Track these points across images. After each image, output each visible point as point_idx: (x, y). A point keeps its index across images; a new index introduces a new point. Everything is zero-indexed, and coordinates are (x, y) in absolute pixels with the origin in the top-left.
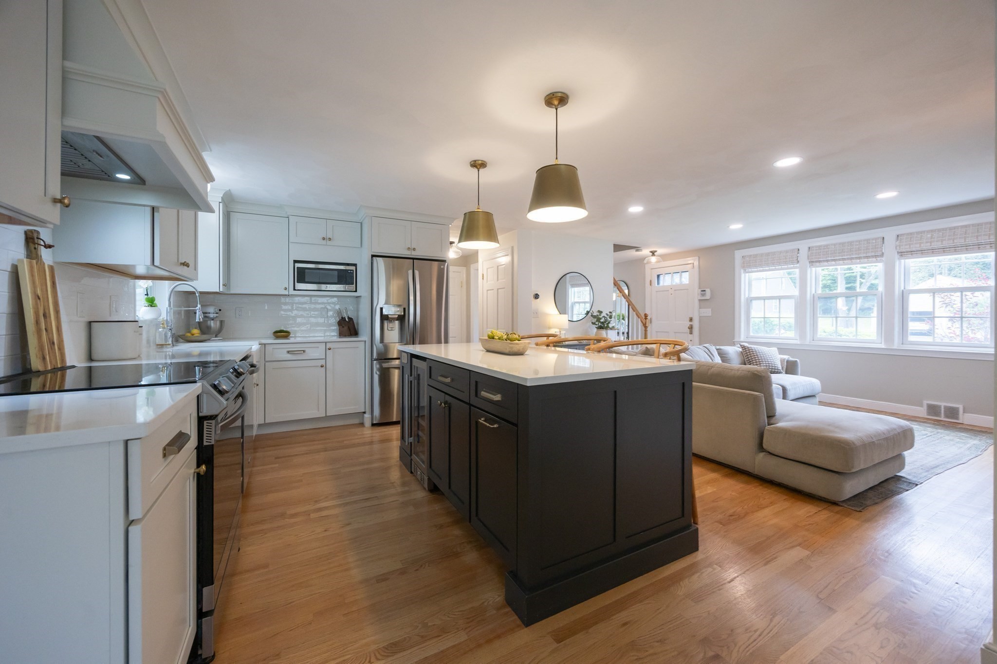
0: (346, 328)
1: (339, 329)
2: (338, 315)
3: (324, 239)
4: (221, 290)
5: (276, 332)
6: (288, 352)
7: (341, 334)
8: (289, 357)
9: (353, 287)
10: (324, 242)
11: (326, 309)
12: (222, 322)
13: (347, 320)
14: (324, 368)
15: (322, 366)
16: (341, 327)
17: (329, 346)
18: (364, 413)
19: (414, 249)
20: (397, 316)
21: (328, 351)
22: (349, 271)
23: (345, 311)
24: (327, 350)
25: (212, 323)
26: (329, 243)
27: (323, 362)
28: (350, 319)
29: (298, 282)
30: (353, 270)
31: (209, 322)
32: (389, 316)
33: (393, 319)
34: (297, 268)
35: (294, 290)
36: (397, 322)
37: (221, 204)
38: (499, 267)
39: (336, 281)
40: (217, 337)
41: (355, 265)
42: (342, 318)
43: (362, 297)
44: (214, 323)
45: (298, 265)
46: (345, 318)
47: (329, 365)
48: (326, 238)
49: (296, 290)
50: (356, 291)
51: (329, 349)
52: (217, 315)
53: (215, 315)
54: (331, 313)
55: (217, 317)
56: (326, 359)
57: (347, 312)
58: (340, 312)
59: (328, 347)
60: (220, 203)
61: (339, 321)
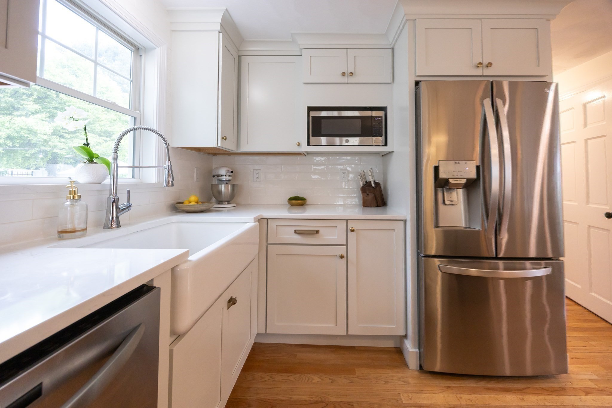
0: (371, 196)
1: (363, 198)
2: (362, 181)
3: (344, 74)
4: (219, 145)
5: (291, 199)
6: (296, 232)
7: (366, 204)
8: (298, 239)
9: (381, 140)
10: (344, 80)
11: (346, 172)
12: (233, 186)
13: (373, 185)
14: (344, 260)
15: (342, 257)
16: (366, 194)
17: (351, 225)
18: (406, 336)
19: (489, 65)
20: (464, 181)
21: (350, 233)
22: (377, 119)
23: (370, 174)
24: (349, 231)
25: (223, 188)
26: (351, 80)
27: (342, 251)
28: (377, 184)
29: (312, 136)
30: (381, 117)
31: (220, 186)
32: (451, 181)
33: (457, 186)
34: (313, 117)
35: (309, 144)
36: (461, 191)
37: (221, 34)
38: (588, 105)
39: (360, 133)
40: (230, 204)
41: (383, 109)
42: (366, 182)
43: (394, 154)
44: (225, 187)
45: (313, 114)
46: (370, 182)
47: (352, 256)
48: (346, 72)
49: (310, 145)
50: (386, 145)
51: (353, 231)
52: (230, 178)
53: (228, 178)
54: (351, 176)
55: (229, 180)
56: (347, 245)
57: (372, 175)
58: (364, 176)
59: (350, 227)
60: (219, 32)
61: (362, 187)
